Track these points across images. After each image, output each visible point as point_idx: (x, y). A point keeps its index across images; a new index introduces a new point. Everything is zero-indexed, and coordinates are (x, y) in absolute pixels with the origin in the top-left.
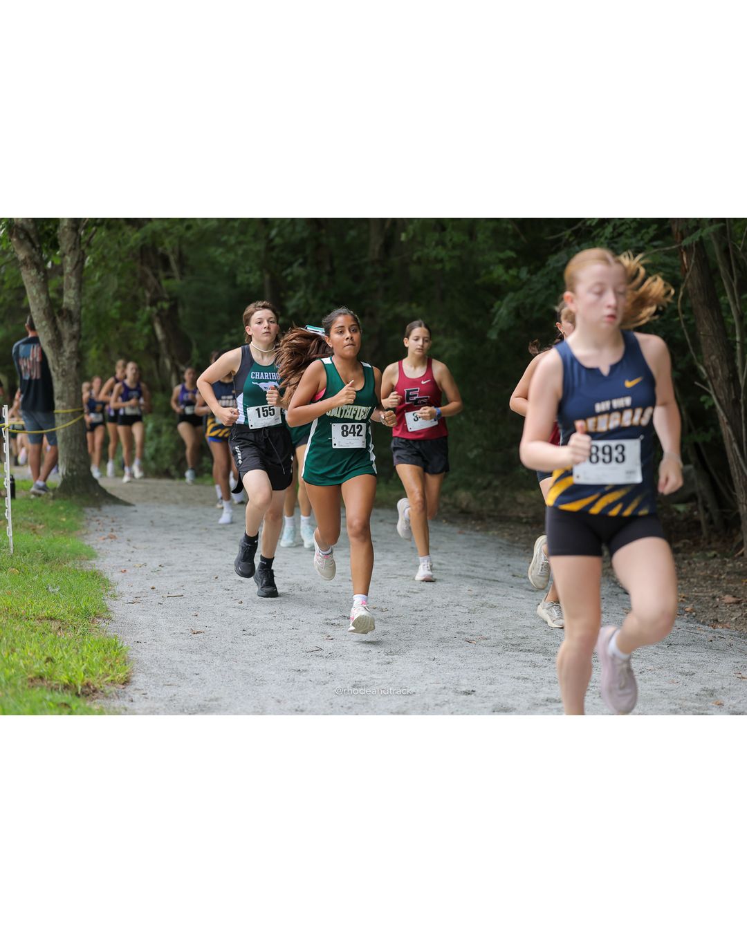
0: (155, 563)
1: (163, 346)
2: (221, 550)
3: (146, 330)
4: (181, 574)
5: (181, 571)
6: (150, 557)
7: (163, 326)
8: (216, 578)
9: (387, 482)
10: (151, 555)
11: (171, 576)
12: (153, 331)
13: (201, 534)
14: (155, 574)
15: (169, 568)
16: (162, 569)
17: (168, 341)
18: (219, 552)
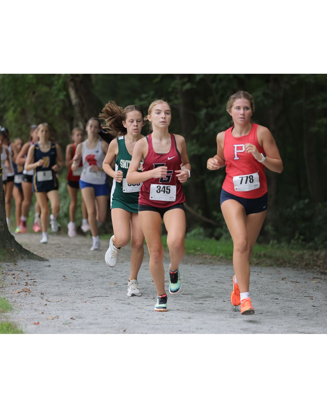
0: (66, 316)
1: (77, 109)
2: (129, 304)
3: (62, 97)
4: (91, 326)
5: (91, 324)
6: (63, 310)
7: (77, 91)
8: (125, 331)
9: (289, 242)
10: (62, 308)
11: (82, 329)
12: (68, 96)
13: (110, 289)
14: (67, 326)
15: (80, 321)
16: (74, 321)
17: (81, 105)
18: (128, 306)
